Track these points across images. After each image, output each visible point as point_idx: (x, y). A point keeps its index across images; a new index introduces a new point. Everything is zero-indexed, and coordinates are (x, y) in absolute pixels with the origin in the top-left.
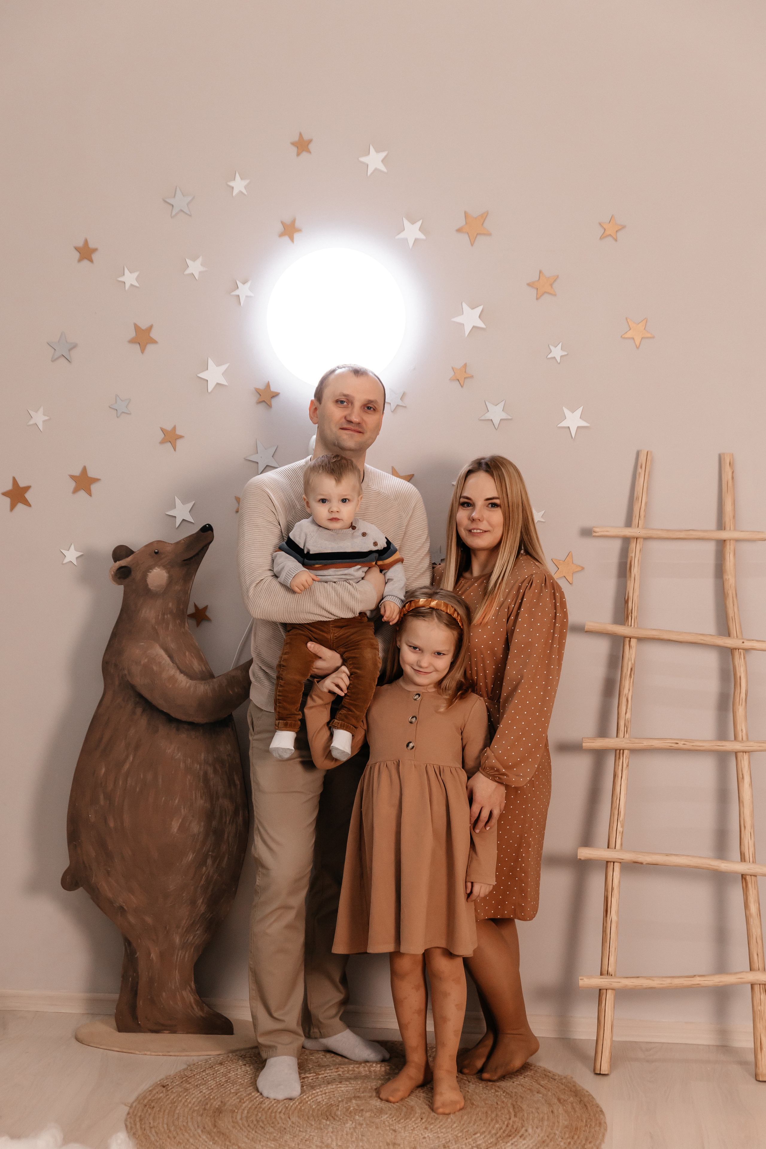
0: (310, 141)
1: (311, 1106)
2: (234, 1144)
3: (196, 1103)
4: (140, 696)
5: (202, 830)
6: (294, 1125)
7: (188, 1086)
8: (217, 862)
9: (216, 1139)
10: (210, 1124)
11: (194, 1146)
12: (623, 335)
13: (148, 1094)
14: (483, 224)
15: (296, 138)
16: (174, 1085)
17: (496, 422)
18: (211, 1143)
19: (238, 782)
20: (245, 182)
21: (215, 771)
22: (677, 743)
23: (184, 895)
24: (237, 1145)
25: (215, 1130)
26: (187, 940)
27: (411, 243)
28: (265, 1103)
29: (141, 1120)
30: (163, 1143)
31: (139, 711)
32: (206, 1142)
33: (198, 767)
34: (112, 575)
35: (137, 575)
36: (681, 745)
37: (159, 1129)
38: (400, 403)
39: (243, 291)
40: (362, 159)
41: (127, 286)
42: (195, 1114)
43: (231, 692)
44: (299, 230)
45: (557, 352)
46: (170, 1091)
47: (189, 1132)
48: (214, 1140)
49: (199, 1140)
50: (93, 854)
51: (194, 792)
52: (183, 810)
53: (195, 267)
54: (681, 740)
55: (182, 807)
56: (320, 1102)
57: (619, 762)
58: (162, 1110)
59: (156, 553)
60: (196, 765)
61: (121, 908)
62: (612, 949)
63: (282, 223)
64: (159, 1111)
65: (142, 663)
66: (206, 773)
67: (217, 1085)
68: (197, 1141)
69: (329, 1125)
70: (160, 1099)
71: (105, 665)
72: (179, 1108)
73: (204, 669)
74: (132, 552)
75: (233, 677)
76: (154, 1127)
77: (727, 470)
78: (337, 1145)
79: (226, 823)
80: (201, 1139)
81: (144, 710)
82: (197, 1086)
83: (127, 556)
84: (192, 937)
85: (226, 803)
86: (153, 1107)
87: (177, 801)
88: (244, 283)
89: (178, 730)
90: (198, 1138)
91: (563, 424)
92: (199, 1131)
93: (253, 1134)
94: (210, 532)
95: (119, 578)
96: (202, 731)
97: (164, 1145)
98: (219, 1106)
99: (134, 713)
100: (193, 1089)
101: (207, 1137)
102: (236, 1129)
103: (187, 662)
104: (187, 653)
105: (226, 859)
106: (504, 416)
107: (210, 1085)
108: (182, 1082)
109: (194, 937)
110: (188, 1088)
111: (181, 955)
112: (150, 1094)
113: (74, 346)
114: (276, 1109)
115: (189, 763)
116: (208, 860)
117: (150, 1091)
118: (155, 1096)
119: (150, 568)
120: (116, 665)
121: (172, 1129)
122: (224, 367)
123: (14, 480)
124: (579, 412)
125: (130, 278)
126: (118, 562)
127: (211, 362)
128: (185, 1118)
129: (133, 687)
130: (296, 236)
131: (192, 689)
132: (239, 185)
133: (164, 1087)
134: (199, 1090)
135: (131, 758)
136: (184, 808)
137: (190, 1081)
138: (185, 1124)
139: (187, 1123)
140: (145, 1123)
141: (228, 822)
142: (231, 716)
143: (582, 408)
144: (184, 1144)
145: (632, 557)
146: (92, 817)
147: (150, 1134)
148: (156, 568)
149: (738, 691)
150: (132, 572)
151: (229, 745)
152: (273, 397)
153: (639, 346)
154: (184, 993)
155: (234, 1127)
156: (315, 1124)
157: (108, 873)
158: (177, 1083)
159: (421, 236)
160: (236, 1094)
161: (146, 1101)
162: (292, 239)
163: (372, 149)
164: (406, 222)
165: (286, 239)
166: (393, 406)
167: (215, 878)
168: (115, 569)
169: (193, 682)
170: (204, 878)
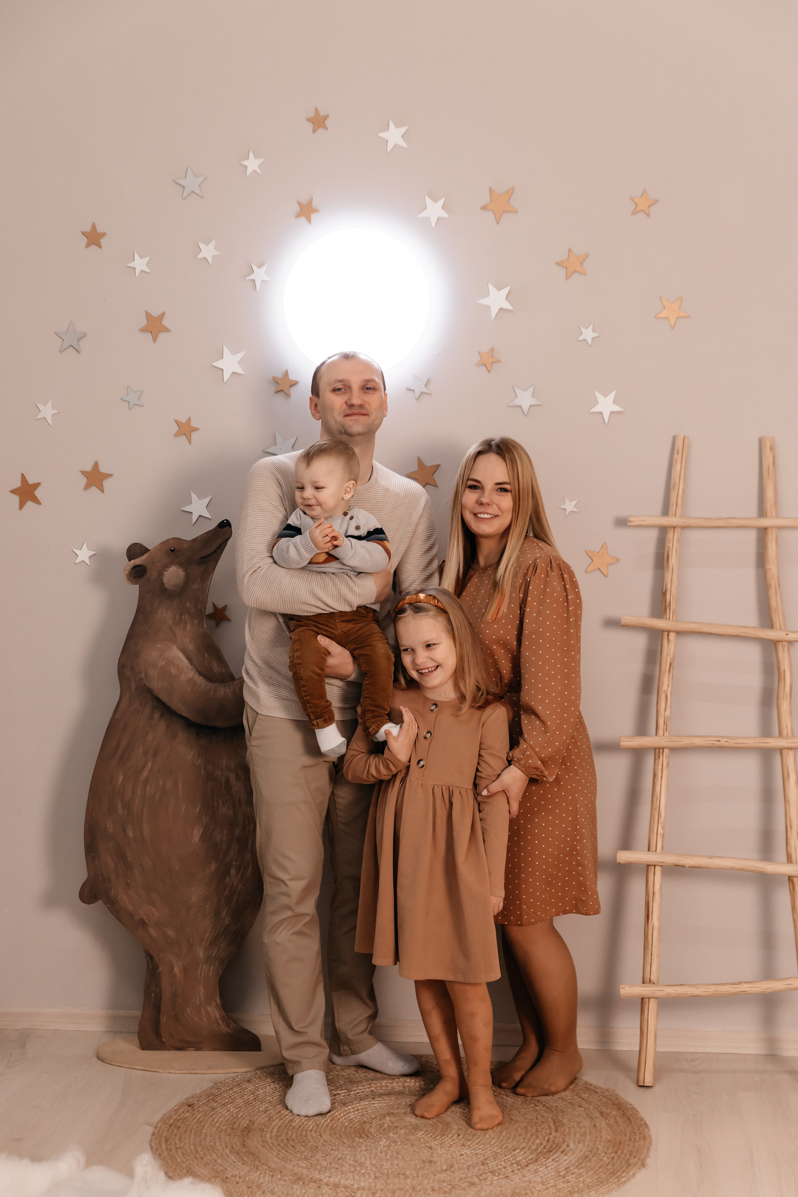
0: (327, 117)
1: (343, 1124)
2: (263, 1164)
3: (223, 1123)
4: (158, 700)
5: (224, 838)
6: (325, 1144)
7: (215, 1104)
8: (242, 870)
9: (245, 1159)
10: (238, 1144)
11: (222, 1167)
12: (658, 314)
13: (173, 1114)
14: (508, 201)
15: (312, 114)
16: (201, 1103)
17: (526, 408)
18: (240, 1163)
20: (259, 161)
22: (719, 741)
23: (207, 906)
24: (267, 1165)
25: (244, 1150)
26: (212, 954)
27: (434, 222)
28: (295, 1122)
29: (166, 1141)
30: (190, 1164)
31: (157, 715)
32: (235, 1162)
33: (220, 772)
34: (127, 575)
35: (152, 574)
36: (723, 743)
37: (186, 1150)
38: (425, 390)
39: (259, 275)
40: (381, 135)
41: (138, 272)
42: (222, 1134)
44: (316, 211)
45: (588, 334)
46: (197, 1110)
47: (217, 1152)
48: (243, 1160)
49: (227, 1161)
50: (113, 866)
51: (216, 799)
52: (204, 819)
53: (208, 251)
54: (723, 737)
55: (204, 815)
56: (352, 1119)
57: (658, 762)
58: (189, 1130)
59: (172, 551)
60: (217, 771)
61: (142, 921)
62: (655, 957)
63: (299, 203)
64: (185, 1131)
65: (160, 666)
66: (227, 780)
67: (245, 1104)
68: (225, 1162)
69: (362, 1143)
70: (185, 1118)
71: (122, 668)
72: (205, 1128)
73: (224, 671)
74: (147, 550)
76: (180, 1147)
77: (768, 455)
78: (371, 1163)
79: (249, 831)
80: (229, 1160)
81: (162, 715)
82: (224, 1104)
83: (142, 554)
84: (216, 951)
85: (249, 810)
86: (179, 1127)
87: (198, 809)
88: (260, 266)
89: (198, 734)
90: (227, 1158)
91: (596, 409)
92: (228, 1152)
93: (283, 1153)
94: (228, 528)
95: (134, 577)
96: (222, 735)
97: (190, 1166)
98: (247, 1124)
99: (151, 717)
100: (220, 1108)
101: (236, 1158)
102: (266, 1148)
103: (207, 664)
104: (206, 655)
105: (250, 869)
106: (533, 401)
107: (237, 1103)
108: (208, 1101)
109: (218, 951)
110: (215, 1107)
111: (205, 970)
112: (175, 1114)
113: (84, 336)
114: (307, 1126)
115: (210, 769)
116: (232, 870)
117: (175, 1110)
118: (181, 1116)
119: (166, 567)
120: (132, 669)
121: (199, 1149)
122: (240, 355)
123: (23, 477)
124: (612, 396)
125: (140, 264)
126: (132, 561)
127: (226, 350)
128: (212, 1138)
129: (150, 691)
130: (314, 216)
131: (212, 692)
132: (253, 164)
133: (190, 1106)
134: (226, 1109)
135: (150, 765)
136: (206, 817)
137: (217, 1100)
138: (212, 1144)
139: (215, 1143)
140: (171, 1144)
143: (614, 392)
144: (212, 1165)
145: (669, 547)
146: (110, 827)
147: (176, 1155)
148: (173, 566)
149: (782, 685)
150: (148, 571)
152: (291, 386)
153: (674, 327)
154: (209, 1008)
155: (263, 1147)
156: (347, 1141)
157: (128, 884)
158: (203, 1102)
159: (444, 215)
160: (265, 1113)
161: (171, 1121)
162: (309, 220)
163: (391, 124)
164: (428, 200)
165: (303, 220)
166: (417, 393)
167: (239, 888)
168: (129, 568)
169: (214, 684)
170: (228, 889)
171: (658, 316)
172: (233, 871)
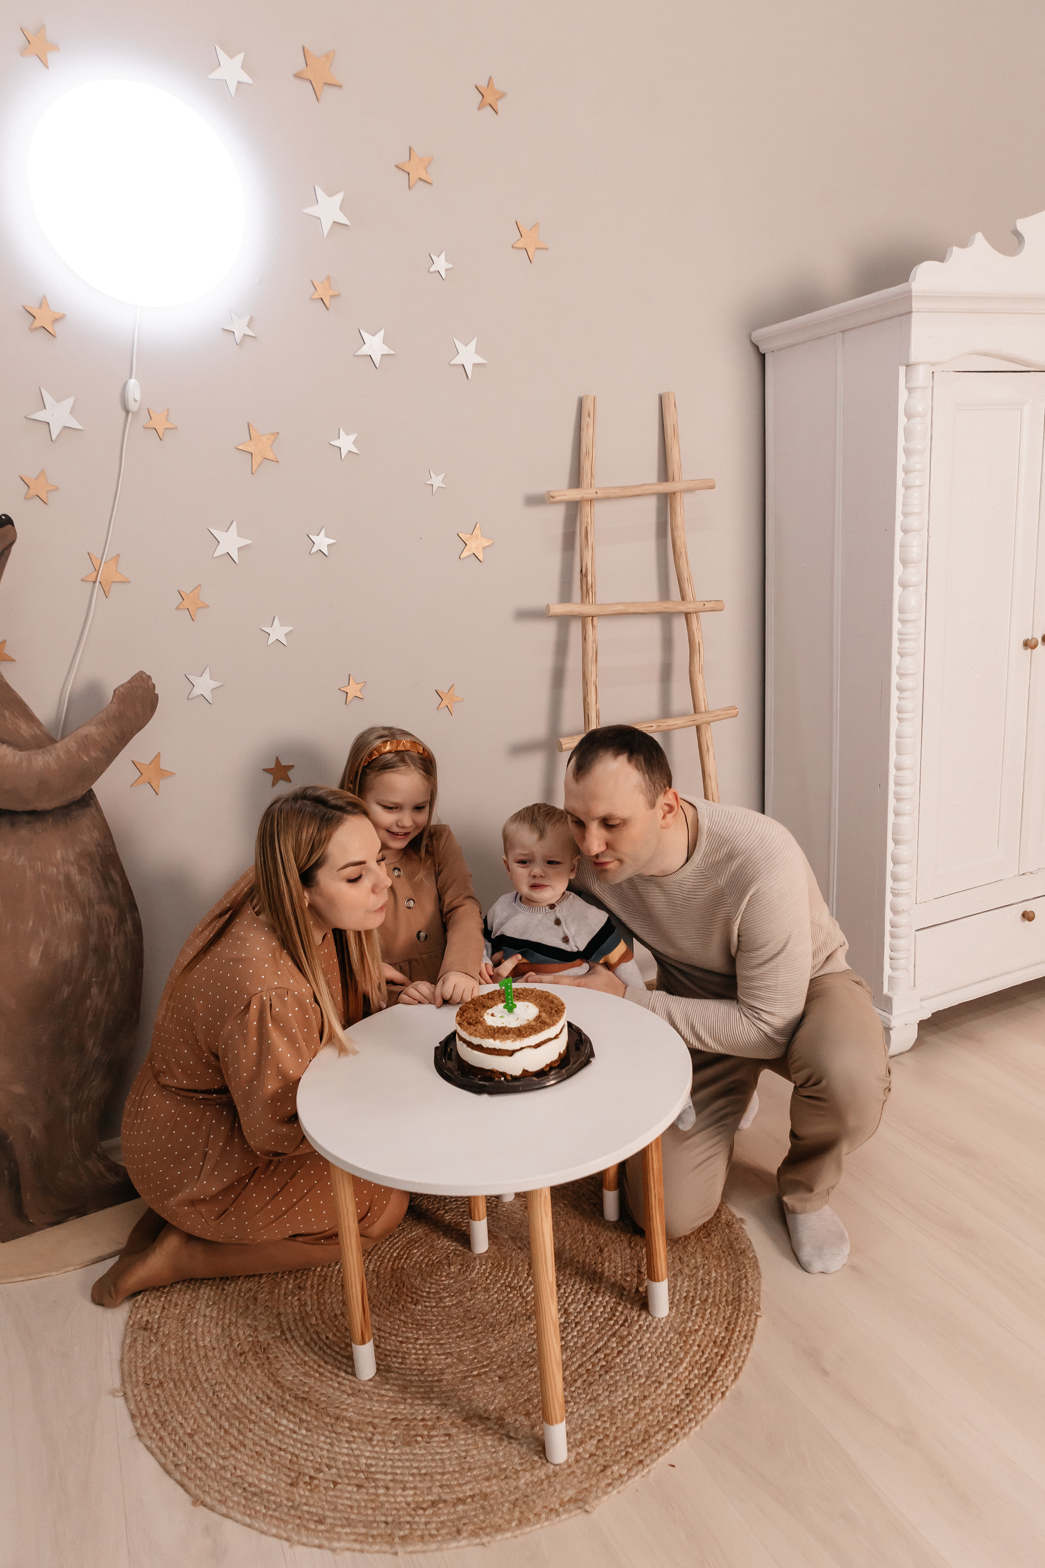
5: (76, 952)
8: (106, 986)
16: (157, 1317)
19: (117, 878)
21: (81, 870)
23: (65, 1043)
26: (82, 1097)
33: (55, 870)
38: (248, 333)
43: (86, 759)
44: (55, 48)
51: (54, 906)
52: (42, 934)
55: (41, 930)
60: (51, 869)
63: (23, 31)
66: (68, 877)
70: (157, 1358)
73: (38, 732)
75: (86, 736)
77: (673, 411)
79: (109, 935)
84: (86, 1093)
85: (106, 910)
87: (31, 924)
89: (13, 825)
94: (10, 526)
96: (50, 820)
100: (189, 1315)
103: (10, 726)
104: (7, 714)
105: (118, 980)
106: (386, 350)
109: (89, 1092)
111: (75, 1120)
112: (136, 1355)
115: (39, 867)
116: (92, 990)
124: (473, 344)
130: (51, 57)
131: (24, 763)
136: (44, 931)
141: (112, 934)
142: (91, 791)
151: (96, 831)
152: (56, 320)
154: (88, 1163)
159: (246, 79)
162: (45, 63)
164: (221, 54)
165: (33, 60)
166: (238, 336)
167: (106, 1009)
169: (24, 753)
170: (90, 1014)
171: (515, 246)
172: (94, 990)
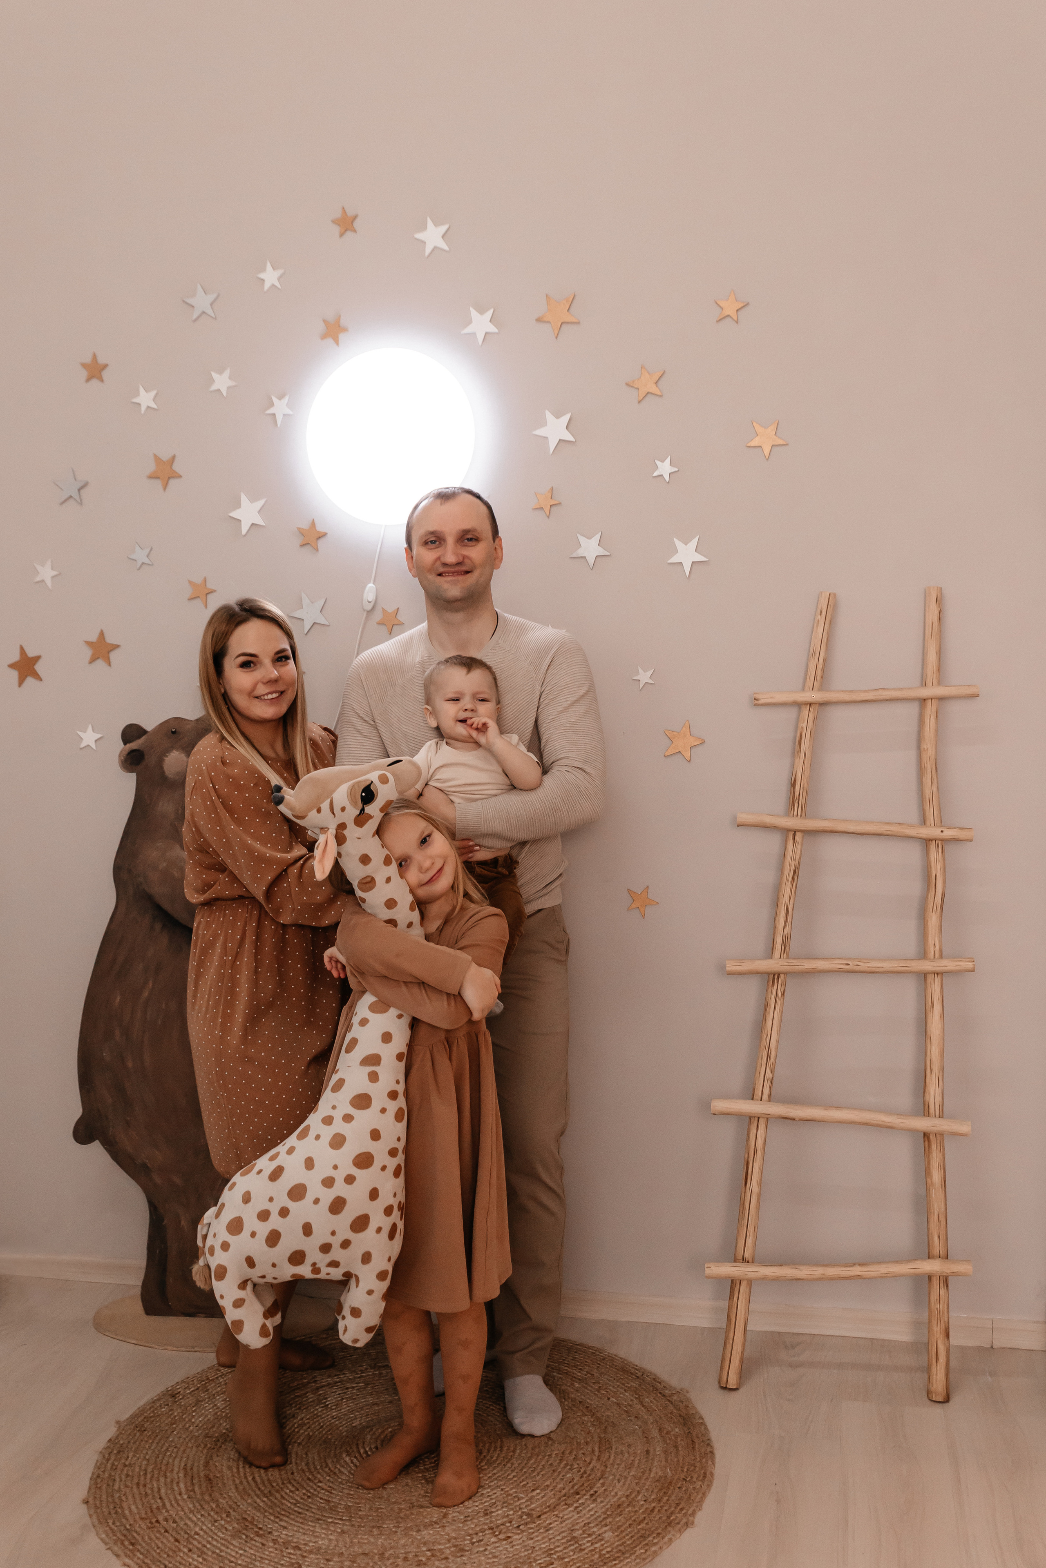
0: (355, 217)
4: (158, 908)
12: (749, 442)
14: (568, 310)
15: (338, 214)
17: (591, 559)
20: (278, 273)
27: (480, 339)
31: (158, 926)
34: (122, 762)
35: (151, 760)
36: (852, 966)
39: (280, 408)
40: (418, 236)
41: (143, 409)
44: (345, 330)
45: (665, 469)
50: (110, 1101)
53: (222, 382)
54: (852, 959)
59: (173, 733)
61: (145, 1166)
62: (751, 1229)
63: (324, 321)
65: (160, 868)
71: (117, 870)
74: (144, 732)
81: (165, 926)
83: (139, 737)
88: (281, 397)
91: (674, 559)
95: (131, 764)
99: (152, 929)
106: (600, 551)
110: (201, 1399)
113: (85, 485)
119: (167, 751)
120: (129, 872)
122: (260, 503)
123: (22, 649)
124: (693, 543)
125: (146, 399)
126: (128, 745)
127: (244, 498)
129: (149, 897)
130: (342, 336)
132: (270, 277)
135: (151, 983)
143: (697, 538)
146: (107, 1056)
148: (174, 751)
150: (146, 757)
152: (320, 537)
153: (769, 457)
157: (128, 1123)
159: (493, 329)
162: (337, 342)
163: (429, 223)
164: (473, 312)
165: (330, 341)
168: (125, 753)
171: (749, 445)
